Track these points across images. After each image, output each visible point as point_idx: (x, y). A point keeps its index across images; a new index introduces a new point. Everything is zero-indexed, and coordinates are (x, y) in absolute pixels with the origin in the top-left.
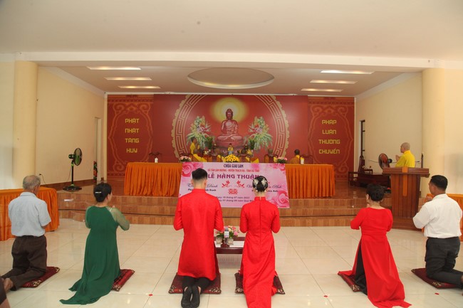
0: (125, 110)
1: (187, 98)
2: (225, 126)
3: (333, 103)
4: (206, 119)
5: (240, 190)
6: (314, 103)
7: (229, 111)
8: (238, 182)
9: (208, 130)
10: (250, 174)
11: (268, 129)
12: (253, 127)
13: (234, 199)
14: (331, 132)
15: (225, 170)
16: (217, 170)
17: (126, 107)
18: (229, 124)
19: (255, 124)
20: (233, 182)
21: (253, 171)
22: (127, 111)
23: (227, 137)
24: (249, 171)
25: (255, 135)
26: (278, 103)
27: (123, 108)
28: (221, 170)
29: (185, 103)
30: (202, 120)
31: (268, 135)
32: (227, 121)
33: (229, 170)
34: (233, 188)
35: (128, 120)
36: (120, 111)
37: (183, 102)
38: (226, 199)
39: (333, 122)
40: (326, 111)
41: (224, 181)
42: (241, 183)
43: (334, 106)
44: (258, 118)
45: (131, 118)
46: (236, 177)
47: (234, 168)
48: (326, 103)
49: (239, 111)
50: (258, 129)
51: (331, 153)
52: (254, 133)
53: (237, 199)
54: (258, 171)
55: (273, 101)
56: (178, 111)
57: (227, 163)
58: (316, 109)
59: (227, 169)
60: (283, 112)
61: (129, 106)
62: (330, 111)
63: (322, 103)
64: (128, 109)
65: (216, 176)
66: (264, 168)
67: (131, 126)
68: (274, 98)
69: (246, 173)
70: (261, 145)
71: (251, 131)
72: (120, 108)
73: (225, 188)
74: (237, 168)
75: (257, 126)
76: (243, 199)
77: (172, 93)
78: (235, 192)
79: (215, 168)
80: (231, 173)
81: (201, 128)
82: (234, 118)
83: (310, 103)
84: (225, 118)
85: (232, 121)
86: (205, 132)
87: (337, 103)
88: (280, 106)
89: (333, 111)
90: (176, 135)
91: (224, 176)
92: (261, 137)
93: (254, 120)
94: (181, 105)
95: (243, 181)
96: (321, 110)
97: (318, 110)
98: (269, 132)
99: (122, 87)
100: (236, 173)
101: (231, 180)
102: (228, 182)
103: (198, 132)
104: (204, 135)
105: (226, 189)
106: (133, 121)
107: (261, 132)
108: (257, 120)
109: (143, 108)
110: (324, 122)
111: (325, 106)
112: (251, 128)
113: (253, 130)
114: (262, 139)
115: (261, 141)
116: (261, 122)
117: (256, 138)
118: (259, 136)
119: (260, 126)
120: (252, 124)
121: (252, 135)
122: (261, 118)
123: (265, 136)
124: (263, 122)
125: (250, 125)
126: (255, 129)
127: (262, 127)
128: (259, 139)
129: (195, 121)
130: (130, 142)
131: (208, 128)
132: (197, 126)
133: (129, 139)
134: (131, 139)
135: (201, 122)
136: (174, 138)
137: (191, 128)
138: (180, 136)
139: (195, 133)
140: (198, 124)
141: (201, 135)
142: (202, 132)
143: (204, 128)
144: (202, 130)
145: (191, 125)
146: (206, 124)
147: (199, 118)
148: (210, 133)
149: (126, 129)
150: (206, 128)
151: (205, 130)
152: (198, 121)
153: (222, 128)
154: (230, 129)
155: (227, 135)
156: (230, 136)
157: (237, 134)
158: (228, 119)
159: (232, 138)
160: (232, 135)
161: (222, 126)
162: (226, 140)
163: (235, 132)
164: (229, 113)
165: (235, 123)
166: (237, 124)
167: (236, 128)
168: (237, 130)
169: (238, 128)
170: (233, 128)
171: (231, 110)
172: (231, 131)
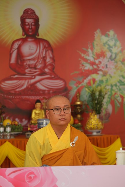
2: (20, 55)
7: (30, 13)
12: (91, 57)
18: (30, 49)
19: (97, 49)
23: (25, 84)
25: (97, 77)
32: (24, 40)
44: (104, 33)
50: (105, 61)
52: (95, 71)
70: (112, 103)
71: (88, 67)
75: (102, 55)
85: (38, 41)
93: (92, 39)
108: (100, 39)
112: (86, 60)
113: (92, 64)
114: (114, 88)
115: (113, 93)
116: (112, 43)
117: (99, 85)
118: (107, 80)
119: (108, 54)
120: (90, 50)
121: (89, 78)
122: (111, 33)
123: (121, 79)
124: (115, 45)
125: (85, 52)
126: (97, 62)
127: (114, 56)
128: (108, 87)
153: (13, 60)
154: (32, 62)
155: (26, 79)
156: (32, 81)
157: (50, 74)
158: (28, 36)
159: (39, 86)
160: (38, 78)
161: (11, 55)
162: (25, 92)
163: (47, 70)
164: (28, 21)
165: (44, 47)
166: (52, 50)
167: (48, 60)
168: (51, 65)
169: (53, 59)
170: (41, 61)
171: (33, 12)
172: (35, 67)
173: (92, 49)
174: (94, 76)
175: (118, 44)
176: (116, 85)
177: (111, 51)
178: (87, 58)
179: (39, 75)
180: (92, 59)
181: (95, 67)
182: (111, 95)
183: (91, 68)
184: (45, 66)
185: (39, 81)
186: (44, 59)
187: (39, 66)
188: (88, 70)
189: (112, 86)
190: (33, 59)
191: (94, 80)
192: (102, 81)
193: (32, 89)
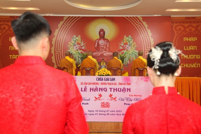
0: (9, 29)
1: (65, 19)
2: (98, 44)
3: (194, 22)
4: (81, 38)
5: (112, 103)
6: (176, 23)
7: (102, 30)
8: (111, 96)
9: (83, 48)
10: (122, 87)
11: (136, 46)
13: (106, 113)
14: (192, 48)
15: (97, 84)
16: (90, 84)
17: (9, 27)
18: (101, 42)
19: (125, 42)
20: (105, 96)
21: (124, 84)
23: (100, 54)
24: (121, 84)
25: (124, 51)
26: (144, 23)
27: (7, 28)
28: (94, 84)
29: (63, 24)
30: (79, 38)
31: (136, 51)
32: (100, 39)
33: (102, 84)
34: (105, 101)
36: (4, 31)
37: (61, 23)
38: (98, 113)
39: (194, 39)
40: (187, 30)
41: (96, 94)
42: (114, 97)
43: (195, 25)
44: (127, 36)
46: (109, 90)
47: (107, 82)
48: (187, 22)
49: (110, 31)
50: (127, 46)
51: (193, 66)
52: (124, 49)
53: (109, 112)
54: (130, 84)
55: (140, 21)
56: (57, 31)
57: (99, 77)
58: (178, 28)
59: (100, 82)
60: (149, 31)
62: (191, 30)
63: (184, 22)
65: (88, 90)
66: (135, 81)
68: (141, 19)
69: (118, 87)
70: (129, 60)
71: (121, 48)
72: (4, 28)
73: (98, 101)
74: (110, 82)
75: (126, 44)
76: (115, 113)
77: (51, 15)
78: (107, 105)
79: (88, 82)
80: (103, 86)
81: (77, 46)
82: (106, 37)
83: (173, 22)
84: (98, 37)
85: (104, 39)
86: (81, 49)
87: (198, 22)
88: (146, 26)
89: (193, 29)
90: (55, 52)
91: (96, 90)
92: (130, 53)
93: (123, 38)
94: (60, 26)
95: (115, 94)
96: (182, 29)
97: (180, 29)
98: (136, 49)
99: (4, 8)
100: (108, 87)
101: (103, 93)
102: (100, 96)
103: (75, 49)
104: (80, 51)
105: (99, 103)
107: (130, 49)
108: (126, 38)
110: (186, 39)
111: (186, 25)
112: (121, 46)
113: (123, 47)
114: (130, 55)
115: (130, 57)
116: (130, 40)
117: (125, 54)
118: (128, 53)
119: (129, 44)
120: (122, 42)
121: (122, 52)
122: (130, 36)
123: (133, 52)
124: (131, 40)
125: (120, 43)
126: (124, 46)
127: (130, 44)
128: (128, 55)
129: (72, 40)
130: (14, 58)
131: (84, 46)
132: (74, 44)
133: (13, 56)
134: (15, 56)
135: (77, 40)
136: (54, 55)
137: (69, 46)
138: (59, 52)
139: (72, 50)
140: (75, 42)
141: (77, 52)
142: (79, 49)
143: (80, 46)
144: (79, 48)
145: (69, 43)
146: (82, 42)
147: (76, 37)
148: (85, 50)
149: (10, 47)
150: (82, 45)
151: (81, 48)
152: (75, 40)
153: (96, 46)
154: (102, 46)
155: (100, 52)
156: (102, 53)
157: (108, 50)
158: (101, 38)
159: (104, 54)
160: (104, 52)
161: (95, 44)
162: (100, 56)
163: (107, 49)
164: (101, 33)
165: (107, 41)
166: (109, 42)
167: (108, 46)
168: (108, 47)
169: (109, 45)
170: (105, 46)
171: (103, 30)
172: (103, 48)
173: (123, 42)
174: (123, 51)
175: (132, 40)
176: (131, 54)
177: (129, 42)
178: (121, 45)
179: (104, 51)
180: (123, 45)
181: (124, 48)
182: (129, 57)
183: (122, 48)
184: (107, 48)
185: (104, 53)
186: (106, 45)
187: (105, 48)
188: (121, 49)
189: (129, 54)
190: (103, 45)
191: (123, 53)
192: (126, 53)
193: (102, 55)
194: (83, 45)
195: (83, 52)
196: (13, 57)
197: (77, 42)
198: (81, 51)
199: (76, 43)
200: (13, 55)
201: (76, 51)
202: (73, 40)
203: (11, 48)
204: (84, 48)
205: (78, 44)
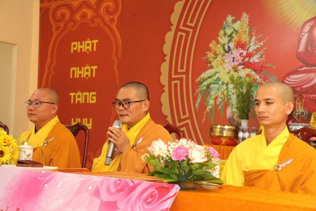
0: (72, 19)
2: (311, 39)
4: (250, 24)
9: (255, 59)
17: (73, 12)
22: (74, 22)
23: (315, 78)
27: (68, 15)
30: (242, 24)
35: (77, 46)
36: (62, 24)
45: (81, 40)
61: (80, 7)
64: (78, 17)
67: (81, 59)
72: (63, 16)
81: (236, 53)
86: (246, 65)
103: (228, 65)
104: (243, 72)
106: (86, 46)
109: (107, 9)
129: (222, 32)
130: (79, 101)
131: (257, 50)
132: (226, 48)
133: (77, 94)
134: (81, 94)
135: (236, 31)
136: (166, 89)
137: (210, 55)
138: (181, 79)
139: (220, 68)
140: (230, 41)
141: (236, 75)
142: (240, 64)
143: (245, 53)
144: (240, 59)
145: (211, 45)
146: (251, 36)
147: (234, 22)
148: (262, 67)
149: (72, 69)
150: (251, 50)
151: (247, 60)
152: (229, 32)
161: (299, 40)
194: (255, 47)
195: (253, 73)
196: (77, 99)
197: (236, 38)
198: (248, 71)
199: (232, 45)
200: (76, 92)
201: (232, 72)
202: (225, 34)
203: (74, 71)
204: (257, 61)
205: (240, 45)
